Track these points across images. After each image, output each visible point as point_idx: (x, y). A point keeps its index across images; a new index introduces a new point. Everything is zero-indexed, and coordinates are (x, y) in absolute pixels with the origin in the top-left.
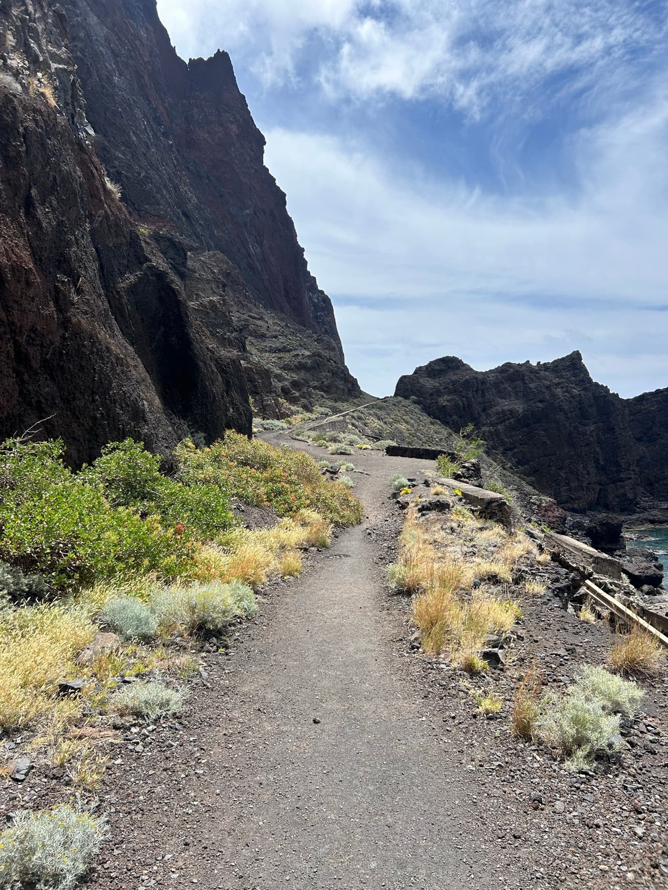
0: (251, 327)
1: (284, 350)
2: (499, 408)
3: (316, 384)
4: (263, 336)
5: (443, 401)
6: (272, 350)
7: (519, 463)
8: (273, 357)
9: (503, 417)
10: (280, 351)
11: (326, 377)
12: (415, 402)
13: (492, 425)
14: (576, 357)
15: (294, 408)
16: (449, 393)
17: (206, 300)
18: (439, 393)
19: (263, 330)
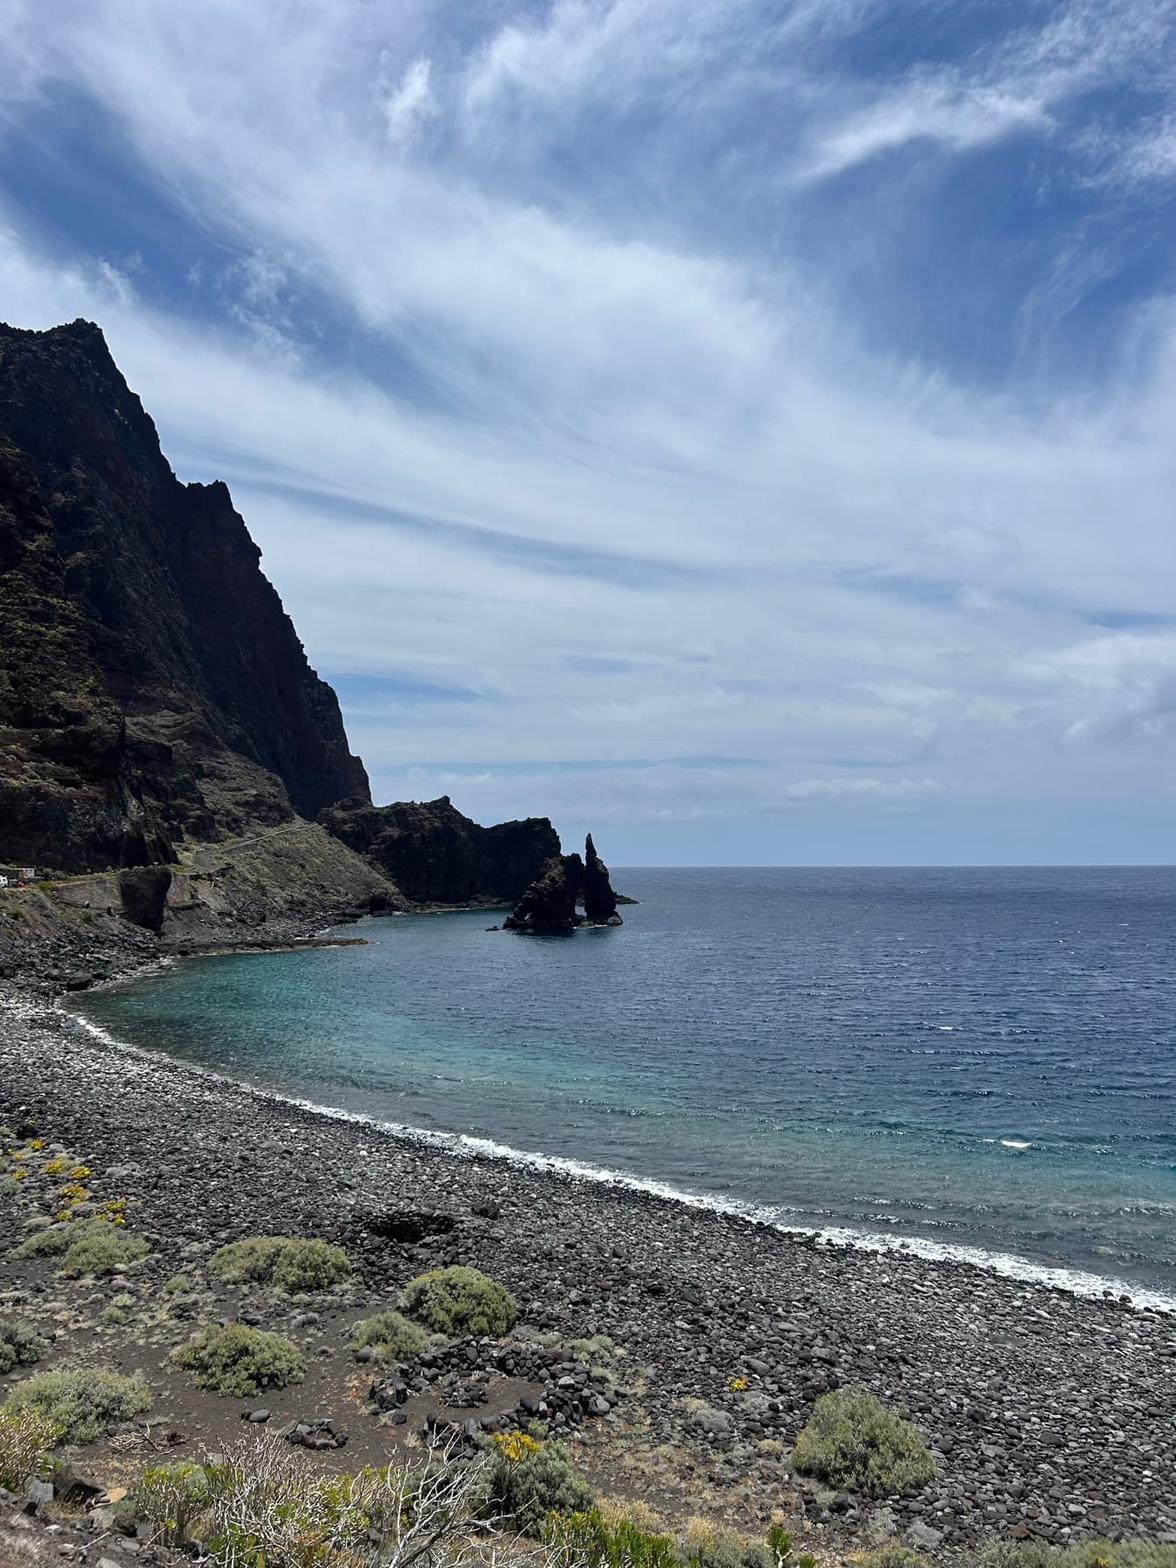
0: (217, 772)
1: (239, 789)
2: (384, 833)
3: (256, 814)
4: (224, 779)
5: (346, 828)
6: (230, 790)
7: (390, 870)
8: (228, 795)
9: (385, 840)
10: (234, 790)
11: (264, 811)
12: (325, 828)
13: (377, 844)
14: (446, 800)
15: (231, 835)
16: (351, 822)
17: (181, 777)
18: (345, 822)
19: (225, 774)
